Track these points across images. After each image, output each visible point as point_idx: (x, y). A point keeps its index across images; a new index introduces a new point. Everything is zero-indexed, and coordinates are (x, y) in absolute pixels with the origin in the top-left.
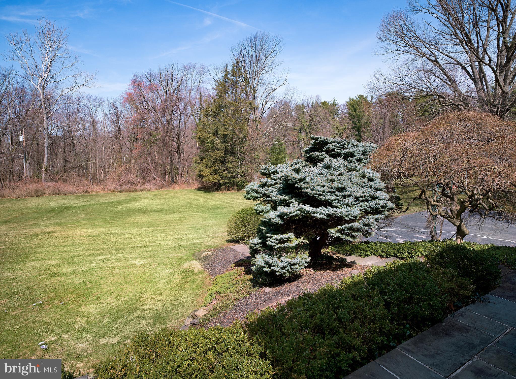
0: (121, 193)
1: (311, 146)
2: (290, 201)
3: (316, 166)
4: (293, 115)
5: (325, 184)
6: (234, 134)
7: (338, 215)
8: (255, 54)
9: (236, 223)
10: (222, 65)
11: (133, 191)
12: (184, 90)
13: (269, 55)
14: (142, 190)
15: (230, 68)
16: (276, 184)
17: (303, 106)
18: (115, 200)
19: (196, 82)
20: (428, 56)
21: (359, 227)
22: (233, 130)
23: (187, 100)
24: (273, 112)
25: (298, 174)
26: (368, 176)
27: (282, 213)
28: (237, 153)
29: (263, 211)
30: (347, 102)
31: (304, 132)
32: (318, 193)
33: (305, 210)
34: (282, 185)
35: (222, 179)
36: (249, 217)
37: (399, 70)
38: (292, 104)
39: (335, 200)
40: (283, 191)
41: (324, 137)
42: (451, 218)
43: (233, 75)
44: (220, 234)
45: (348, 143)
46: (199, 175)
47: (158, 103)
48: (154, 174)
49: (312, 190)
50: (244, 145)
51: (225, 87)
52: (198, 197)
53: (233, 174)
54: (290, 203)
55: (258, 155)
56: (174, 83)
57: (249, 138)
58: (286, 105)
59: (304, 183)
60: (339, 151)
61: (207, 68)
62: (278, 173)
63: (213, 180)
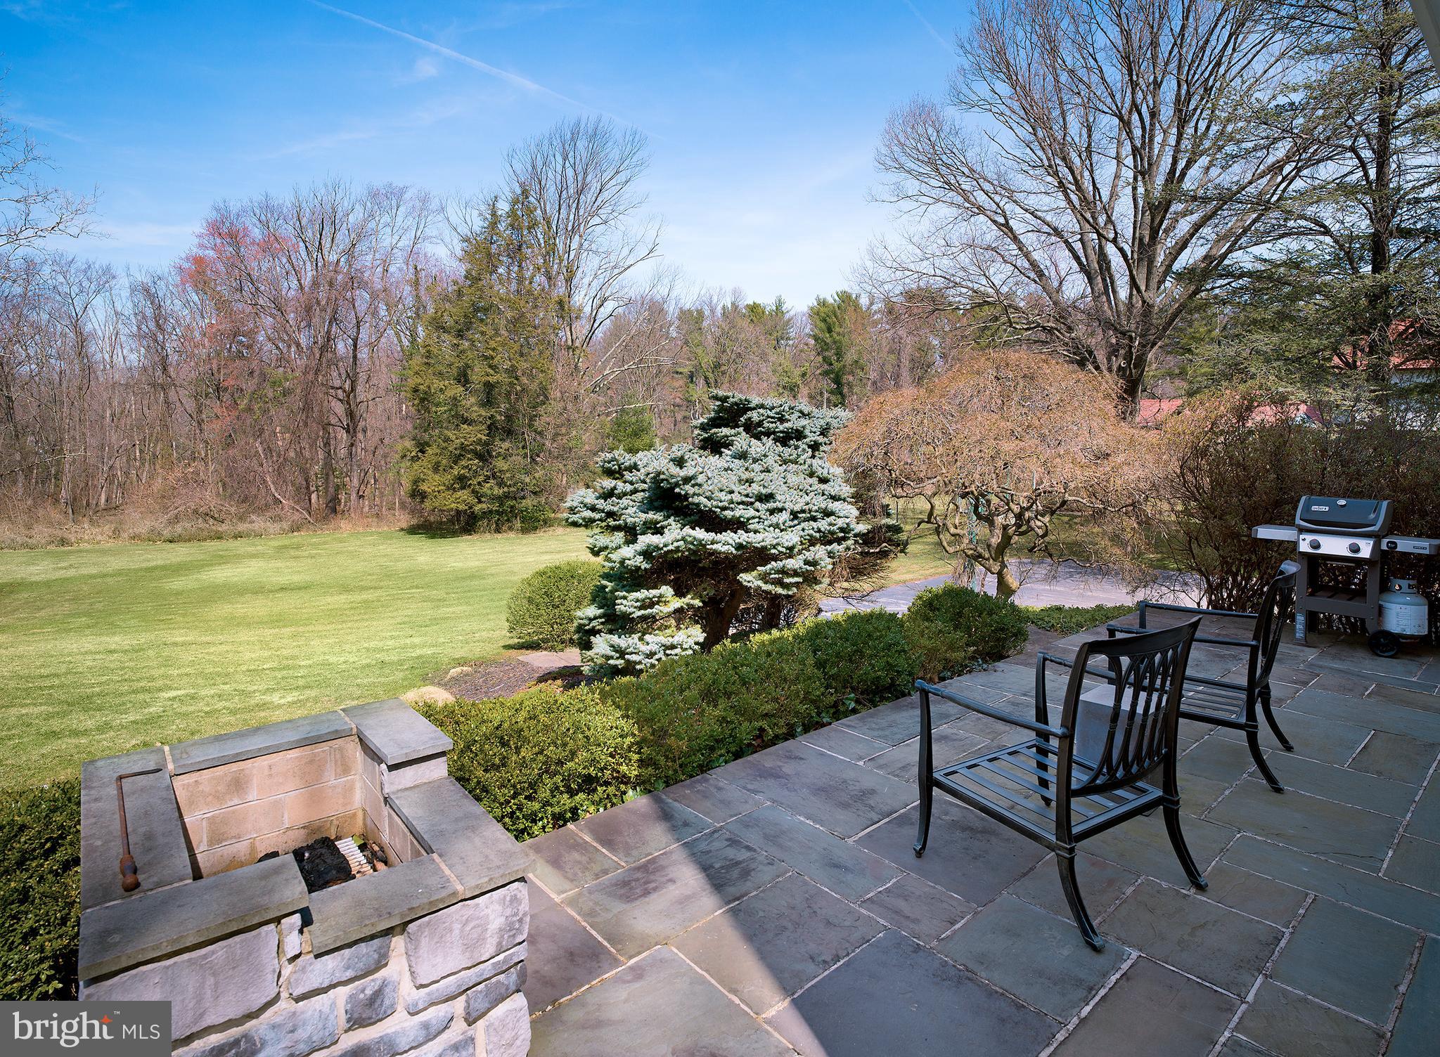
0: (172, 545)
1: (713, 414)
2: (665, 523)
3: (720, 454)
4: (674, 335)
5: (734, 488)
6: (516, 382)
7: (759, 546)
8: (573, 174)
9: (530, 600)
10: (481, 196)
11: (211, 538)
12: (369, 257)
13: (611, 179)
14: (237, 536)
15: (503, 207)
16: (635, 491)
17: (700, 313)
18: (160, 563)
19: (403, 237)
20: (988, 213)
21: (797, 567)
22: (512, 371)
23: (378, 286)
24: (619, 326)
25: (681, 468)
26: (819, 473)
27: (649, 546)
28: (523, 433)
29: (606, 548)
30: (812, 309)
31: (702, 381)
32: (720, 504)
33: (695, 538)
34: (647, 494)
35: (480, 502)
36: (563, 583)
37: (923, 242)
38: (671, 309)
39: (754, 518)
40: (650, 505)
41: (739, 396)
42: (984, 558)
43: (512, 226)
44: (484, 634)
45: (791, 408)
46: (414, 491)
47: (289, 289)
48: (276, 489)
49: (709, 498)
50: (541, 410)
51: (489, 255)
52: (410, 551)
53: (512, 489)
54: (663, 528)
55: (578, 438)
56: (339, 236)
57: (555, 394)
58: (655, 310)
59: (693, 486)
60: (771, 425)
61: (437, 200)
62: (638, 470)
63: (454, 506)
